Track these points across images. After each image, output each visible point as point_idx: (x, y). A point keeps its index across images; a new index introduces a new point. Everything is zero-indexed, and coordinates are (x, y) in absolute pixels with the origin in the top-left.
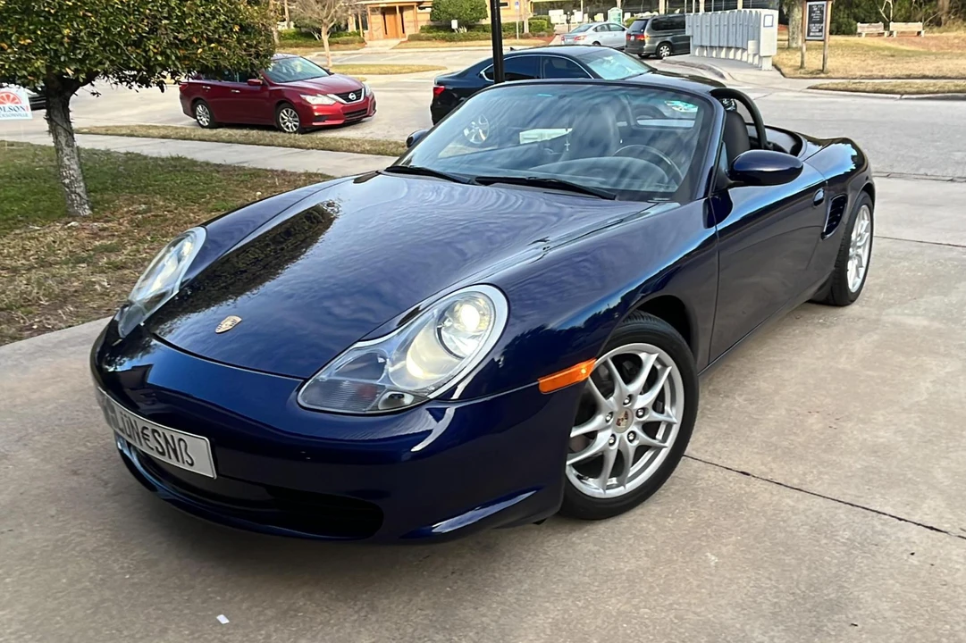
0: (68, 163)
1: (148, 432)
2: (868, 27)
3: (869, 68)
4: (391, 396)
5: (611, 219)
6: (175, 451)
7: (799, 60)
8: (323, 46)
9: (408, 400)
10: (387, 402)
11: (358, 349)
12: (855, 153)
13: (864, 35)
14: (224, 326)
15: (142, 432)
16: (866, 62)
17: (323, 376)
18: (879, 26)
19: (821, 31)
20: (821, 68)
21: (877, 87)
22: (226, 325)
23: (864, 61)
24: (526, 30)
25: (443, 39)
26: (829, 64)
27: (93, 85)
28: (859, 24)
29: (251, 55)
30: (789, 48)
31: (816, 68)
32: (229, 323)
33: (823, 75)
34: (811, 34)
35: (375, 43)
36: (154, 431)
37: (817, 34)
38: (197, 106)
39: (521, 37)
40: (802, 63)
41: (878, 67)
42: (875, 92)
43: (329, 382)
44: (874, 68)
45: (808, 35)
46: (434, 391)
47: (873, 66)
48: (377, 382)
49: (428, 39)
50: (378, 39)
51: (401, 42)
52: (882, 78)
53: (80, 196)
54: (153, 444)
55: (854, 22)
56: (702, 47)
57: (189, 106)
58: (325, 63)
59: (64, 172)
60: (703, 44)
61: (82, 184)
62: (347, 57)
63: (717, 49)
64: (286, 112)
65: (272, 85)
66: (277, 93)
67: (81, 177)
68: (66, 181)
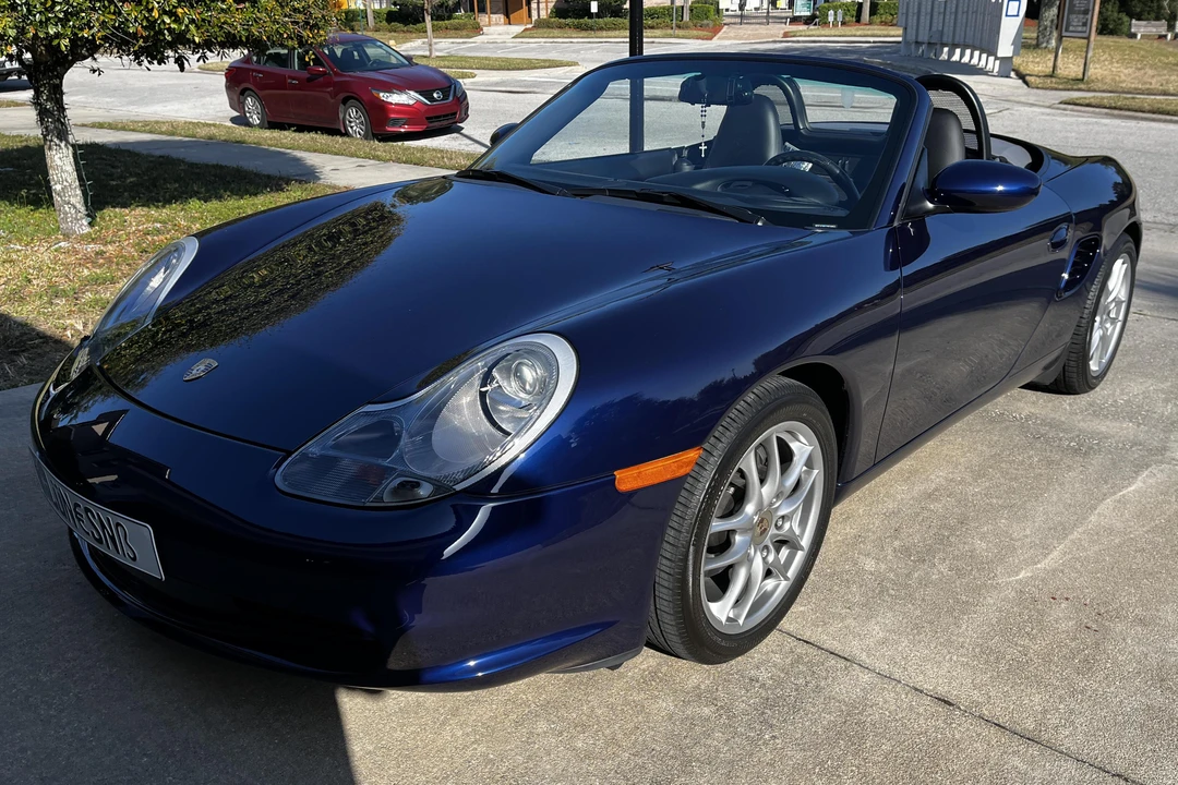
0: (59, 162)
1: (81, 510)
2: (1145, 26)
3: (1146, 79)
4: (402, 485)
5: (755, 247)
6: (112, 538)
7: (1051, 64)
8: (426, 32)
9: (424, 491)
10: (395, 491)
11: (367, 414)
12: (1119, 180)
13: (1139, 37)
14: (194, 372)
15: (75, 510)
16: (1142, 72)
17: (313, 448)
18: (1162, 26)
19: (1085, 24)
20: (1080, 76)
21: (1156, 106)
22: (199, 369)
23: (1140, 69)
24: (686, 17)
25: (579, 28)
26: (1093, 71)
27: (95, 59)
28: (1134, 21)
29: (297, 23)
30: (1037, 46)
31: (1073, 75)
32: (202, 368)
33: (1082, 86)
34: (1071, 28)
35: (492, 29)
36: (87, 510)
37: (1080, 29)
38: (246, 99)
39: (679, 27)
40: (1054, 67)
41: (1159, 79)
42: (1154, 113)
43: (323, 458)
44: (1154, 81)
45: (1066, 31)
46: (464, 480)
47: (1153, 76)
48: (386, 463)
49: (560, 27)
50: (497, 24)
51: (526, 30)
52: (1165, 93)
53: (75, 207)
54: (86, 526)
55: (1126, 19)
56: (918, 43)
57: (235, 98)
58: (427, 53)
59: (53, 175)
60: (920, 40)
61: (79, 192)
62: (456, 47)
63: (938, 47)
64: (353, 112)
65: (336, 74)
66: (343, 86)
67: (77, 183)
68: (58, 187)
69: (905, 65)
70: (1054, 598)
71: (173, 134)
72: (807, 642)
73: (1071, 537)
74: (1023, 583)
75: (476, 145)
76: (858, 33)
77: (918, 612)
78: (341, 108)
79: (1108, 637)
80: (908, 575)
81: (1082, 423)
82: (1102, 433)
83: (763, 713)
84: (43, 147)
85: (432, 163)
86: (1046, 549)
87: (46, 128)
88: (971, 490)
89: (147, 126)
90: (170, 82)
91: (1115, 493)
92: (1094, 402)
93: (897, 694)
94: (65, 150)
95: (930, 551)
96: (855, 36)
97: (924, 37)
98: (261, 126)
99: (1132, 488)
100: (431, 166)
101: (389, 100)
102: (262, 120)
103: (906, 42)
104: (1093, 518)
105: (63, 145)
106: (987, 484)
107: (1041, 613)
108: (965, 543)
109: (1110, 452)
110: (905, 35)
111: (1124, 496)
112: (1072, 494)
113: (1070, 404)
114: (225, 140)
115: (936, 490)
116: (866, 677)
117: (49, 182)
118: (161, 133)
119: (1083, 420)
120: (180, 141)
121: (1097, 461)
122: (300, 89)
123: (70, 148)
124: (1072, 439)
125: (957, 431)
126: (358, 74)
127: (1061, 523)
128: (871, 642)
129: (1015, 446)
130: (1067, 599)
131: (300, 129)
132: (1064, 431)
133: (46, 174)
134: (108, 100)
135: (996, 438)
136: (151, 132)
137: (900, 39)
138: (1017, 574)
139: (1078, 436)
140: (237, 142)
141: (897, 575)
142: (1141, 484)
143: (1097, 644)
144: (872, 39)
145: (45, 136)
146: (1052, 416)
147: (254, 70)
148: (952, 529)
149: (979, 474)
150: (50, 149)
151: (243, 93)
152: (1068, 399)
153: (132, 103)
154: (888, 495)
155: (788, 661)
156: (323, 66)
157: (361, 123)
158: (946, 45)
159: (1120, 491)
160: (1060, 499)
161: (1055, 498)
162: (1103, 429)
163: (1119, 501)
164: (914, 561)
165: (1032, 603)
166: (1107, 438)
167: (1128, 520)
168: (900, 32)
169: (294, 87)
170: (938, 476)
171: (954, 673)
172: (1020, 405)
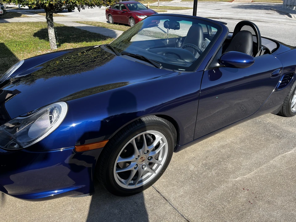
0: (51, 32)
38: (109, 17)
53: (54, 43)
56: (287, 5)
57: (107, 16)
58: (157, 5)
59: (50, 35)
60: (288, 4)
61: (55, 39)
62: (166, 4)
63: (292, 6)
64: (132, 20)
65: (129, 11)
66: (131, 14)
67: (55, 37)
68: (50, 38)
69: (282, 11)
70: (244, 189)
71: (91, 25)
72: (158, 192)
73: (261, 167)
74: (236, 182)
75: (160, 30)
76: (272, 2)
77: (197, 187)
78: (129, 19)
79: (254, 207)
80: (202, 174)
81: (285, 127)
82: (289, 131)
83: (132, 215)
84: (48, 29)
85: (145, 34)
86: (250, 170)
87: (48, 24)
88: (237, 146)
89: (87, 23)
90: (98, 12)
91: (283, 153)
92: (292, 120)
93: (175, 216)
94: (52, 29)
95: (213, 166)
96: (271, 2)
97: (289, 4)
98: (112, 23)
99: (289, 152)
100: (144, 35)
101: (140, 18)
102: (112, 22)
103: (284, 5)
104: (271, 162)
105: (52, 28)
106: (243, 145)
107: (236, 194)
108: (225, 165)
109: (289, 138)
110: (284, 3)
111: (286, 155)
112: (269, 152)
113: (284, 120)
114: (101, 27)
115: (226, 145)
116: (169, 208)
117: (48, 37)
118: (89, 24)
119: (286, 126)
120: (92, 27)
121: (283, 141)
122: (121, 15)
123: (54, 29)
124: (279, 132)
125: (243, 126)
126: (134, 11)
127: (260, 162)
128: (177, 195)
129: (259, 133)
130: (248, 190)
131: (120, 24)
132: (277, 129)
133: (48, 35)
134: (83, 16)
135: (254, 129)
136: (87, 24)
137: (282, 4)
138: (236, 178)
139: (281, 132)
140: (104, 27)
141: (198, 173)
142: (293, 152)
143: (249, 209)
144: (275, 3)
145: (48, 26)
146: (276, 124)
147: (112, 10)
148: (224, 159)
149: (242, 141)
150: (49, 29)
151: (109, 15)
152: (284, 118)
153: (87, 17)
154: (211, 145)
155: (149, 198)
156: (126, 9)
157: (133, 23)
158: (295, 6)
159: (285, 153)
160: (264, 153)
161: (262, 153)
162: (291, 130)
163: (283, 157)
164: (206, 169)
165: (235, 190)
166: (290, 133)
167: (283, 164)
168: (282, 2)
169: (119, 14)
170: (229, 140)
171: (197, 212)
172: (268, 119)
